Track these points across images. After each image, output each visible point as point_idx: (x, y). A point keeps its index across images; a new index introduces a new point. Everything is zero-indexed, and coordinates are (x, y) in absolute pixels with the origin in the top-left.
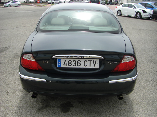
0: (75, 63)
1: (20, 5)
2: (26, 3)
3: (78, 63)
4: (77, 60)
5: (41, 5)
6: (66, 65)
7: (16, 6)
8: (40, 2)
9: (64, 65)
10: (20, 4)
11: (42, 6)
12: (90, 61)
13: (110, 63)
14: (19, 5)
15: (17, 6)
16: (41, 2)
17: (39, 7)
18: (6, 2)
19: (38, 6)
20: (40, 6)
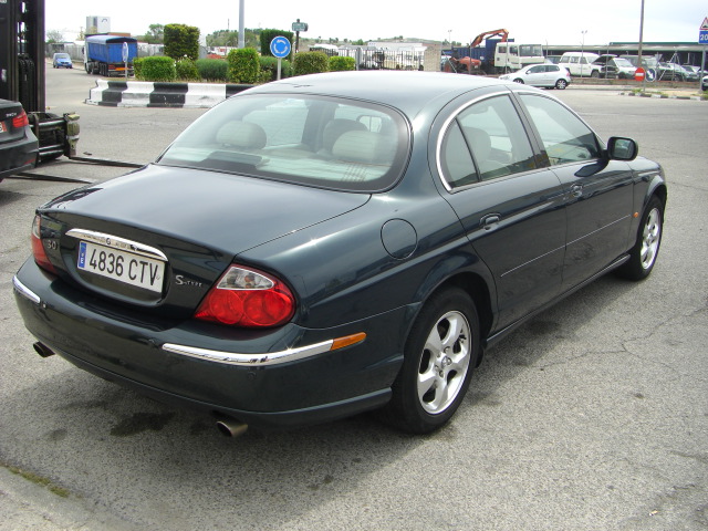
0: (112, 263)
1: (567, 84)
2: (602, 76)
3: (118, 265)
4: (117, 254)
5: (648, 90)
6: (95, 265)
7: (547, 88)
8: (648, 76)
9: (91, 264)
10: (568, 79)
11: (650, 96)
12: (144, 264)
13: (182, 283)
14: (561, 85)
15: (552, 88)
16: (651, 76)
17: (637, 99)
18: (512, 67)
19: (633, 95)
20: (643, 95)
